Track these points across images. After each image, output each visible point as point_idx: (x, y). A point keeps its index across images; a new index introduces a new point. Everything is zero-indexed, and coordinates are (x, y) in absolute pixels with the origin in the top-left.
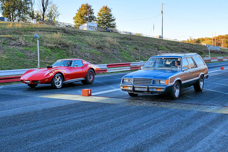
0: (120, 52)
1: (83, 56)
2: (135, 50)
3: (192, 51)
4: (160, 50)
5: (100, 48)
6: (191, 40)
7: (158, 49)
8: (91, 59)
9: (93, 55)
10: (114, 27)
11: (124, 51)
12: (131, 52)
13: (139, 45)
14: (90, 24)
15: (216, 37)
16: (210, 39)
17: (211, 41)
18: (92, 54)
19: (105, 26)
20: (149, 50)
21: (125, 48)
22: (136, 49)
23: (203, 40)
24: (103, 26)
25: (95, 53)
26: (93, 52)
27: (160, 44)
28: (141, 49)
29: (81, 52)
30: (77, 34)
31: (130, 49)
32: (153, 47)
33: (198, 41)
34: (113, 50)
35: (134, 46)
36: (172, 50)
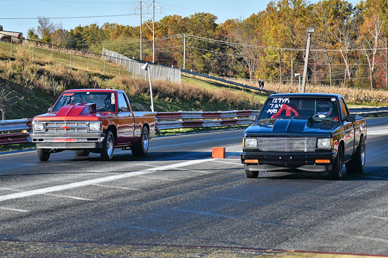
15: (155, 25)
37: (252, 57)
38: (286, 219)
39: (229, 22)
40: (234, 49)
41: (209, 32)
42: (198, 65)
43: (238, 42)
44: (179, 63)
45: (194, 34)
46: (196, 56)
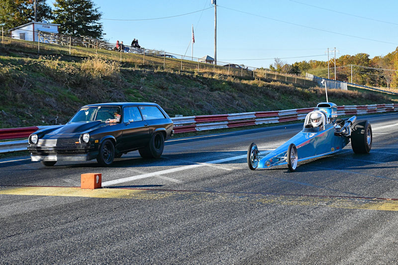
0: (127, 96)
1: (42, 104)
2: (160, 90)
3: (286, 92)
4: (216, 90)
5: (79, 85)
6: (279, 66)
7: (212, 89)
8: (60, 112)
9: (64, 103)
10: (99, 36)
11: (134, 93)
12: (151, 95)
13: (166, 78)
14: (39, 26)
15: (336, 60)
16: (322, 64)
17: (323, 69)
18: (62, 101)
19: (75, 32)
20: (191, 91)
21: (135, 86)
22: (162, 88)
23: (306, 67)
24: (69, 32)
25: (69, 98)
26: (62, 96)
27: (214, 78)
28: (173, 89)
29: (35, 95)
30: (17, 52)
31: (147, 88)
32: (199, 83)
33: (295, 69)
34: (111, 89)
35: (157, 82)
36: (241, 91)
37: (389, 75)
38: (390, 174)
39: (376, 58)
40: (379, 72)
41: (365, 63)
42: (359, 80)
43: (381, 68)
44: (349, 80)
45: (357, 64)
46: (358, 76)
